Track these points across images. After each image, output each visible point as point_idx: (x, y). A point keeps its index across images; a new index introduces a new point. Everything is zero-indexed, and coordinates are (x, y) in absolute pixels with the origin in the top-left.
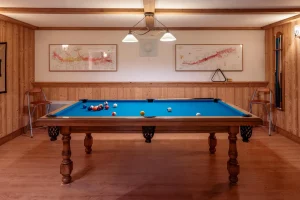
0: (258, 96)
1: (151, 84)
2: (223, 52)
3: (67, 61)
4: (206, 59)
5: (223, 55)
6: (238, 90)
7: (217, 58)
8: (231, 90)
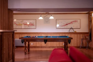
0: (86, 37)
1: (48, 33)
2: (73, 22)
3: (19, 25)
4: (67, 24)
5: (73, 23)
6: (79, 35)
7: (71, 24)
8: (76, 35)
